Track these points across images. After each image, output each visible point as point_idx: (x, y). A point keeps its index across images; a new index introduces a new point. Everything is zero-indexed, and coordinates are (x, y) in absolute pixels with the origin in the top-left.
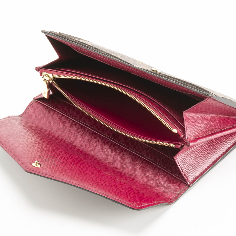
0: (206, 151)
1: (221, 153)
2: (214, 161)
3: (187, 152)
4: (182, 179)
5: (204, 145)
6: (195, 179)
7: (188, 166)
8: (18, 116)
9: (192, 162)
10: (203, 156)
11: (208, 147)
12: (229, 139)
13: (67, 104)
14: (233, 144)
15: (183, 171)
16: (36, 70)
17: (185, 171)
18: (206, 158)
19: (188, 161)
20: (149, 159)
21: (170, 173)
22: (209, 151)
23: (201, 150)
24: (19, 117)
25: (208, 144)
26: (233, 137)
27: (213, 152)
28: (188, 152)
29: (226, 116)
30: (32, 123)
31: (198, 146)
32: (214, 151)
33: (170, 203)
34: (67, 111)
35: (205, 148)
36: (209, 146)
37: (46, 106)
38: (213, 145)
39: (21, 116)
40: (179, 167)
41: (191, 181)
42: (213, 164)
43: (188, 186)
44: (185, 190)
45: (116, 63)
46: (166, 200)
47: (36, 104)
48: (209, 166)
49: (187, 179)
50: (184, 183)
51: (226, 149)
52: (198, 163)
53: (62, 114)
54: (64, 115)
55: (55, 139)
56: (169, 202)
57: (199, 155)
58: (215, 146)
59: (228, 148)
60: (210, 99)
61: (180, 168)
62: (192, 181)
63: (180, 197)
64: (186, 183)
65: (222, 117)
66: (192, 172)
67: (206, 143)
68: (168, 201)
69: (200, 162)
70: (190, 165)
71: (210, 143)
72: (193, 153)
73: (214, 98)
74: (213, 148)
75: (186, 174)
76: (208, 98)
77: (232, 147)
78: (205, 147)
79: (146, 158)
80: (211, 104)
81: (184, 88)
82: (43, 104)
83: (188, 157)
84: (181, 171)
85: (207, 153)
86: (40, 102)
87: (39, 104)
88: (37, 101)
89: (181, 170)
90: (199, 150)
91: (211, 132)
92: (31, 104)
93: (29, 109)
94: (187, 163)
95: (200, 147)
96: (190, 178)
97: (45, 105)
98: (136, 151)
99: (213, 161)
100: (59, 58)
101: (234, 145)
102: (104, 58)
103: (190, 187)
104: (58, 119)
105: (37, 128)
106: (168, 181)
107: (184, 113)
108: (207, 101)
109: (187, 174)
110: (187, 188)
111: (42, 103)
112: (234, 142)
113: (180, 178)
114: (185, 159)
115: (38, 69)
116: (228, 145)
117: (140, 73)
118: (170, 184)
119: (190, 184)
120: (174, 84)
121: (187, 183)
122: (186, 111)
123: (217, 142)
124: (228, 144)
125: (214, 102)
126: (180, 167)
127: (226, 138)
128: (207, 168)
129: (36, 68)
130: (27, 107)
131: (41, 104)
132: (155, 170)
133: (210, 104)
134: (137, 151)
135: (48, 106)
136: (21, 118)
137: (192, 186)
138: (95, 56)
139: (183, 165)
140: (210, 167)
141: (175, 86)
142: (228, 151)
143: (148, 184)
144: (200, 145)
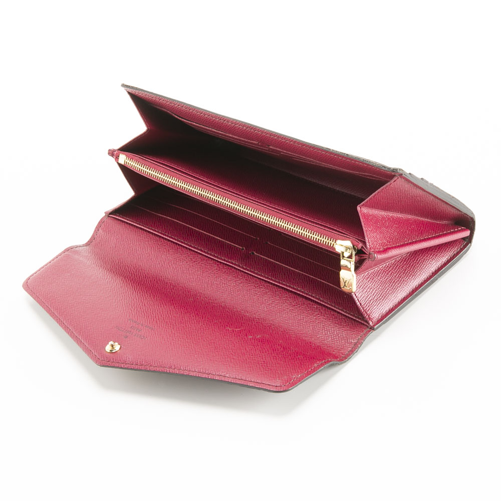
0: (398, 273)
1: (424, 277)
2: (413, 290)
3: (366, 273)
4: (360, 319)
5: (395, 265)
6: (381, 317)
7: (369, 296)
8: (84, 245)
9: (375, 290)
10: (394, 282)
11: (402, 268)
12: (436, 256)
13: (162, 217)
14: (443, 264)
15: (361, 304)
16: (109, 153)
17: (365, 304)
18: (398, 284)
19: (369, 288)
20: (302, 292)
21: (339, 311)
22: (404, 273)
23: (390, 272)
24: (85, 247)
25: (401, 262)
26: (442, 253)
27: (410, 276)
28: (368, 274)
29: (428, 220)
30: (106, 254)
31: (385, 265)
32: (411, 274)
33: (342, 360)
34: (162, 227)
35: (396, 268)
36: (403, 266)
37: (127, 223)
38: (410, 265)
39: (88, 244)
40: (355, 297)
41: (375, 320)
42: (411, 295)
43: (371, 328)
44: (366, 335)
45: (244, 128)
46: (336, 357)
47: (111, 221)
48: (404, 298)
49: (369, 316)
50: (364, 324)
51: (431, 272)
52: (386, 292)
53: (154, 232)
54: (158, 234)
55: (146, 277)
56: (341, 358)
57: (387, 279)
58: (412, 266)
59: (434, 271)
60: (400, 178)
61: (356, 299)
62: (377, 321)
63: (359, 348)
64: (365, 323)
65: (423, 221)
66: (376, 306)
67: (398, 262)
68: (338, 358)
69: (389, 290)
70: (373, 295)
71: (405, 261)
72: (376, 275)
73: (407, 177)
74: (410, 269)
75: (366, 309)
76: (397, 178)
77: (442, 269)
78: (397, 266)
79: (298, 290)
80: (402, 189)
81: (357, 163)
82: (121, 220)
83: (368, 281)
84: (358, 303)
85: (400, 277)
86: (117, 218)
87: (116, 221)
88: (111, 217)
89: (357, 301)
90: (386, 271)
91: (408, 241)
92: (101, 222)
93: (98, 231)
94: (369, 290)
95: (388, 267)
96: (373, 316)
97: (125, 222)
98: (281, 282)
99: (411, 290)
100: (147, 130)
101: (445, 266)
102: (225, 121)
103: (373, 330)
104: (148, 241)
105: (116, 262)
106: (336, 323)
107: (358, 208)
108: (396, 182)
109: (368, 308)
110: (369, 332)
111: (119, 218)
112: (444, 261)
113: (356, 317)
114: (364, 285)
115: (112, 153)
116: (435, 266)
117: (285, 142)
118: (339, 328)
119: (374, 326)
120: (341, 156)
121: (369, 324)
122: (361, 204)
123: (417, 261)
124: (435, 264)
125: (407, 186)
126: (357, 297)
127: (431, 254)
128: (401, 300)
129: (109, 150)
130: (97, 227)
131: (119, 220)
132: (314, 308)
133: (400, 190)
134: (281, 280)
135: (130, 222)
136: (88, 247)
137: (377, 328)
138: (210, 119)
139: (360, 295)
140: (406, 299)
141: (342, 159)
142: (435, 275)
143: (303, 333)
144: (388, 264)
